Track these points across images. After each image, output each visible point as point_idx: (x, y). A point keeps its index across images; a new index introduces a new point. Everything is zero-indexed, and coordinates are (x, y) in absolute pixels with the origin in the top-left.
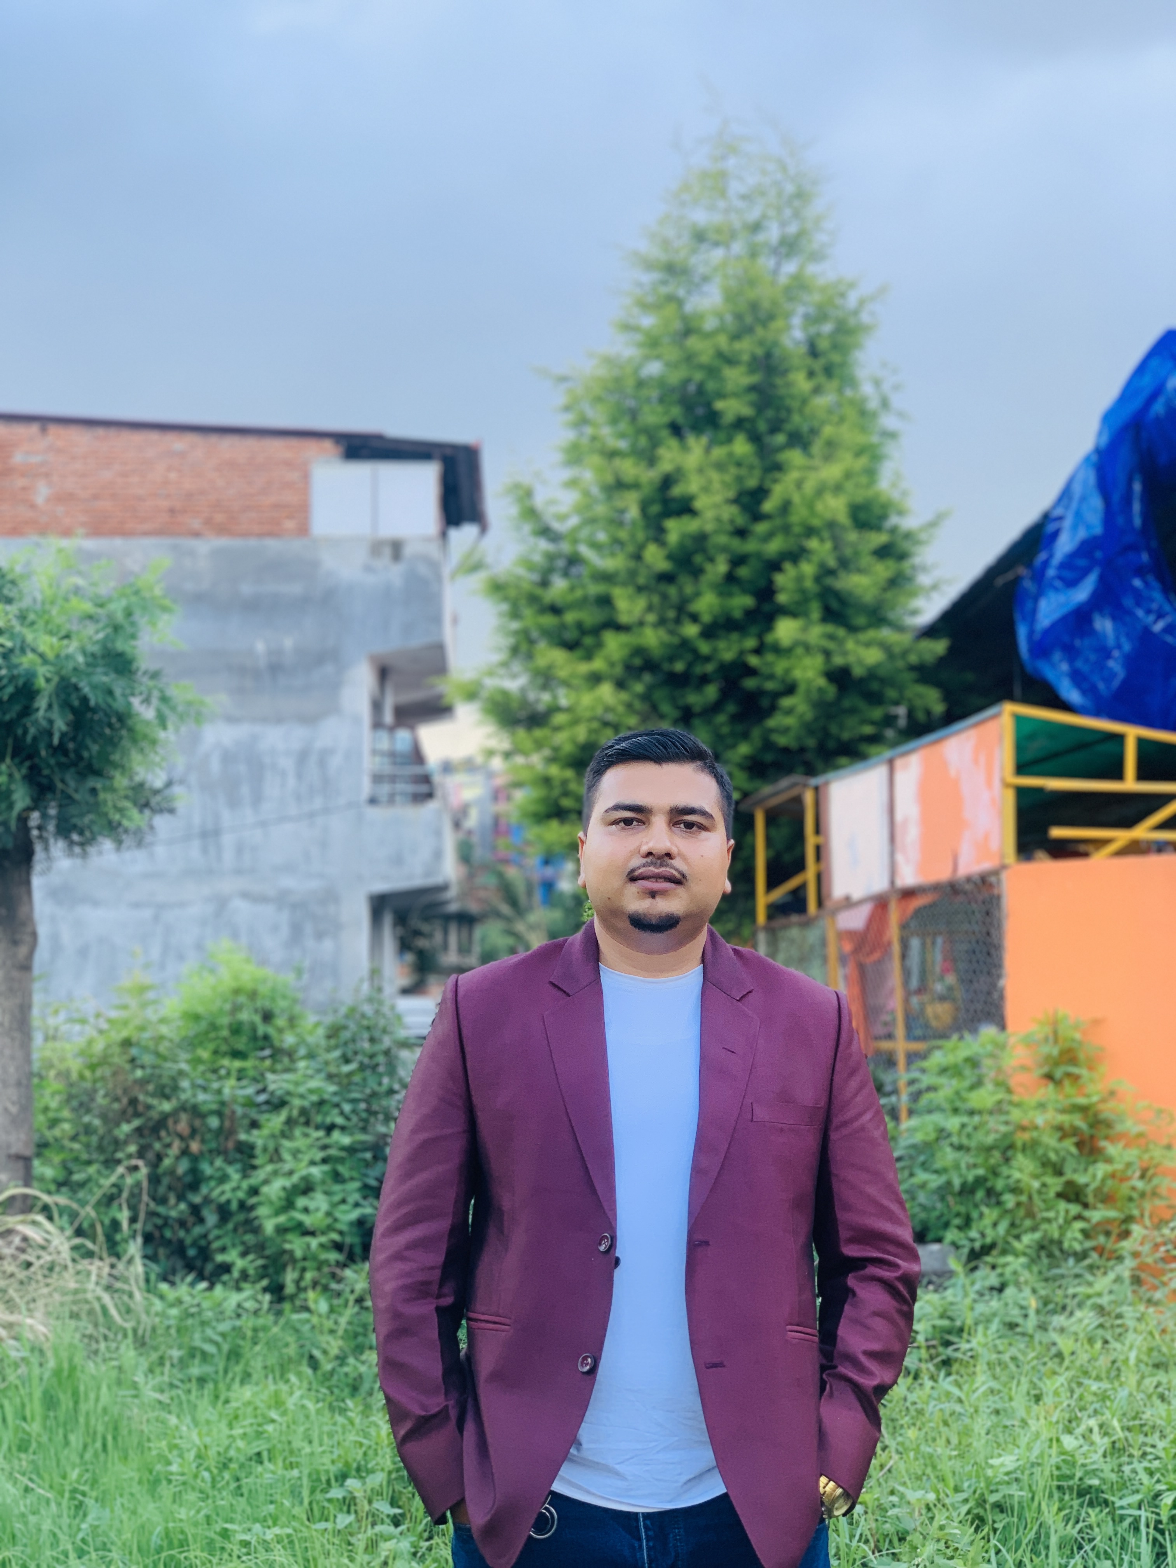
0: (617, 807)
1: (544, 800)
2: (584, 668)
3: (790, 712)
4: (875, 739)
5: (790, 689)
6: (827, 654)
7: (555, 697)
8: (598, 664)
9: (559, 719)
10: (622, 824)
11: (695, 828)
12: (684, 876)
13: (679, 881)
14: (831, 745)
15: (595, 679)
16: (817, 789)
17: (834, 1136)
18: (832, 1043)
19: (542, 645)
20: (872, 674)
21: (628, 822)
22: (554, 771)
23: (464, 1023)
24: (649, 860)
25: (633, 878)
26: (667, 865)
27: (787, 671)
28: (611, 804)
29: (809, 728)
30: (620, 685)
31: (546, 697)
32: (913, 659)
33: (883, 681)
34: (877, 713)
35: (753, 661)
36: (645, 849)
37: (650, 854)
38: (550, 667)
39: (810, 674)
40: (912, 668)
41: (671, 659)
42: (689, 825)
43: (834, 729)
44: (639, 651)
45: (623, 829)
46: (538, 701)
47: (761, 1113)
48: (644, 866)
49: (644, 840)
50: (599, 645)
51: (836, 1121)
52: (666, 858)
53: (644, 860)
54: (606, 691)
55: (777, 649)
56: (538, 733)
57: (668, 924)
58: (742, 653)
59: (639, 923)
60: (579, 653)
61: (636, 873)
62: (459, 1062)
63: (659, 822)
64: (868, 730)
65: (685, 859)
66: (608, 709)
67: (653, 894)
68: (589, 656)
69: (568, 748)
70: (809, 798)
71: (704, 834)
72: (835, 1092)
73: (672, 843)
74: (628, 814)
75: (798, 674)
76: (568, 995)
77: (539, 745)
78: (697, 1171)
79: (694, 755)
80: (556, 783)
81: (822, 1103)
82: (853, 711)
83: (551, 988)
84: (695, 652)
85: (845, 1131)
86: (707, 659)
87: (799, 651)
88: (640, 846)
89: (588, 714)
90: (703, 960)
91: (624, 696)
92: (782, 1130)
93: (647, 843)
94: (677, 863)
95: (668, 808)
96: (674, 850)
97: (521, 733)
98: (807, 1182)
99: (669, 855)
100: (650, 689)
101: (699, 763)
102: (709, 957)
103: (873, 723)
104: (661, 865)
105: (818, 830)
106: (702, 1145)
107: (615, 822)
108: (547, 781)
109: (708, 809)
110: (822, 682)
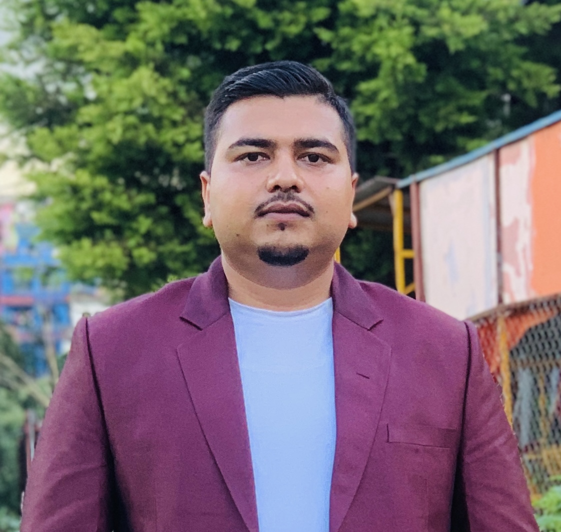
0: (240, 143)
1: (71, 215)
2: (117, 48)
3: (371, 98)
4: (474, 132)
5: (371, 70)
6: (416, 24)
7: (81, 87)
8: (133, 44)
9: (87, 113)
10: (247, 159)
11: (320, 161)
12: (311, 209)
13: (306, 213)
14: (422, 138)
15: (131, 62)
16: (406, 190)
17: (467, 459)
18: (463, 370)
19: (62, 20)
20: (472, 49)
21: (252, 157)
22: (83, 177)
23: (97, 360)
24: (276, 193)
25: (261, 213)
26: (293, 199)
27: (368, 47)
28: (235, 139)
29: (393, 118)
30: (161, 69)
31: (69, 87)
32: (522, 28)
33: (483, 57)
34: (477, 98)
35: (325, 35)
36: (271, 182)
37: (277, 187)
38: (73, 49)
39: (395, 50)
40: (521, 40)
41: (223, 36)
42: (314, 158)
43: (424, 119)
44: (183, 26)
45: (248, 164)
46: (58, 91)
47: (397, 435)
48: (272, 200)
49: (270, 174)
50: (134, 20)
51: (470, 444)
52: (292, 191)
53: (271, 195)
54: (145, 76)
55: (354, 20)
56: (62, 132)
57: (296, 256)
58: (309, 26)
59: (269, 256)
60: (109, 29)
61: (266, 208)
62: (94, 397)
63: (284, 156)
64: (466, 119)
65: (311, 192)
66: (148, 101)
67: (282, 226)
68: (121, 35)
69: (100, 149)
70: (396, 202)
71: (329, 166)
72: (467, 417)
73: (298, 175)
74: (253, 149)
75: (380, 50)
76: (199, 328)
77: (63, 147)
78: (337, 489)
79: (315, 88)
80: (87, 192)
81: (456, 426)
82: (447, 96)
83: (182, 323)
84: (253, 25)
85: (477, 454)
86: (268, 34)
87: (382, 21)
88: (267, 181)
89: (124, 107)
90: (332, 293)
91: (166, 82)
92: (417, 451)
93: (273, 177)
94: (303, 196)
95: (292, 141)
96: (300, 183)
97: (41, 131)
98: (442, 501)
99: (295, 188)
100: (197, 74)
101: (320, 96)
102: (337, 291)
103: (472, 111)
104: (289, 198)
105: (408, 243)
106: (341, 465)
107: (240, 158)
108: (76, 190)
109: (332, 142)
110: (410, 60)
